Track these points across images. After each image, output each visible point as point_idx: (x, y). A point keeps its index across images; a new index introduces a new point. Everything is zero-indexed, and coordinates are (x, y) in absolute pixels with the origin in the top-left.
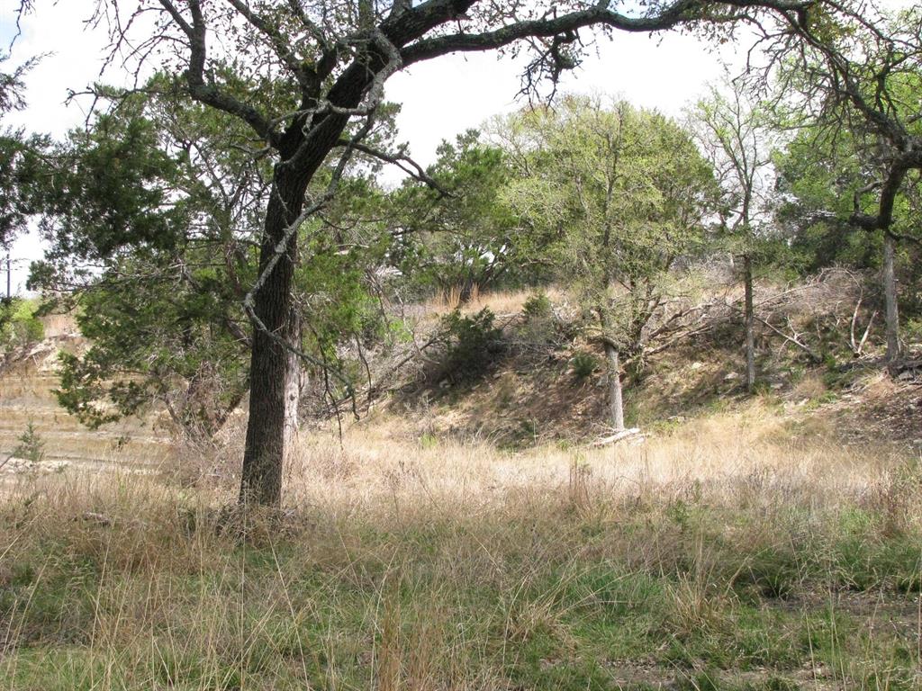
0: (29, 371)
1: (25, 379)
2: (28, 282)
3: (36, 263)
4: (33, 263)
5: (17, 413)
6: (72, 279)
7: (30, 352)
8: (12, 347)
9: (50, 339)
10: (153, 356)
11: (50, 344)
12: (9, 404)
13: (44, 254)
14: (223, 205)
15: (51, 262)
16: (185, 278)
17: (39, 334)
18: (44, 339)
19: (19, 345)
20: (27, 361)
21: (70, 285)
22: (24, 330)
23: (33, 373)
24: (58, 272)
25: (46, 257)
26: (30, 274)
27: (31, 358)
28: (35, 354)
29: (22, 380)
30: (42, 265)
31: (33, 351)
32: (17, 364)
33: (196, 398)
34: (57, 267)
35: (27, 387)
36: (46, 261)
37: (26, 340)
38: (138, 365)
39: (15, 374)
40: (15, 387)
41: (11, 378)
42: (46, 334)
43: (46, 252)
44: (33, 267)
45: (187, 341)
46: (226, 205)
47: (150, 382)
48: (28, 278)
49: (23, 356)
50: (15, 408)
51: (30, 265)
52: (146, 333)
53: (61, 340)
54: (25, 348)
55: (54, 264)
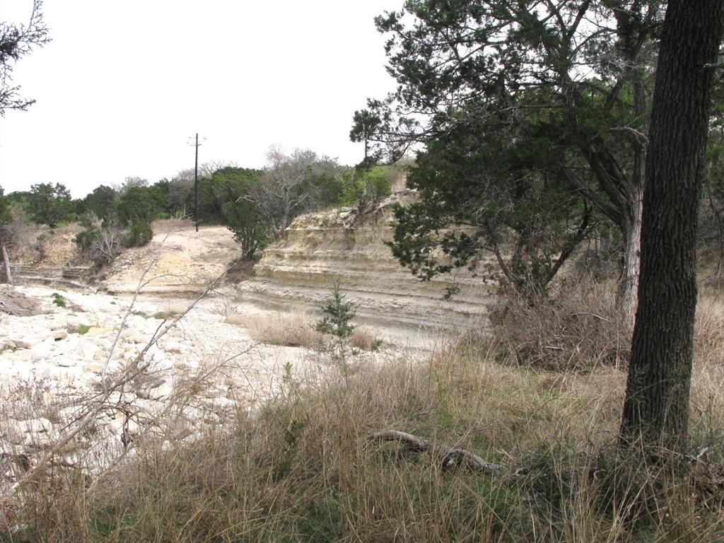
0: (379, 221)
1: (376, 229)
2: (352, 132)
3: (360, 112)
4: (356, 113)
5: (369, 257)
6: (397, 129)
7: (379, 205)
8: (364, 201)
9: (395, 194)
10: (481, 209)
11: (395, 199)
12: (362, 249)
13: (367, 102)
14: (561, 35)
15: (375, 111)
16: (517, 124)
17: (386, 190)
18: (390, 194)
19: (370, 200)
20: (377, 213)
21: (396, 135)
22: (374, 187)
23: (382, 223)
24: (383, 122)
25: (370, 106)
26: (354, 124)
27: (380, 210)
28: (383, 207)
29: (373, 229)
30: (366, 114)
31: (382, 205)
32: (370, 215)
33: (527, 250)
34: (382, 117)
35: (376, 235)
36: (369, 110)
37: (375, 195)
38: (467, 217)
39: (367, 224)
40: (368, 235)
41: (364, 228)
42: (392, 189)
43: (369, 99)
44: (357, 118)
45: (520, 191)
46: (564, 35)
47: (479, 234)
48: (352, 129)
49: (374, 209)
50: (368, 252)
51: (354, 115)
52: (475, 184)
53: (404, 195)
54: (375, 202)
55: (379, 113)
